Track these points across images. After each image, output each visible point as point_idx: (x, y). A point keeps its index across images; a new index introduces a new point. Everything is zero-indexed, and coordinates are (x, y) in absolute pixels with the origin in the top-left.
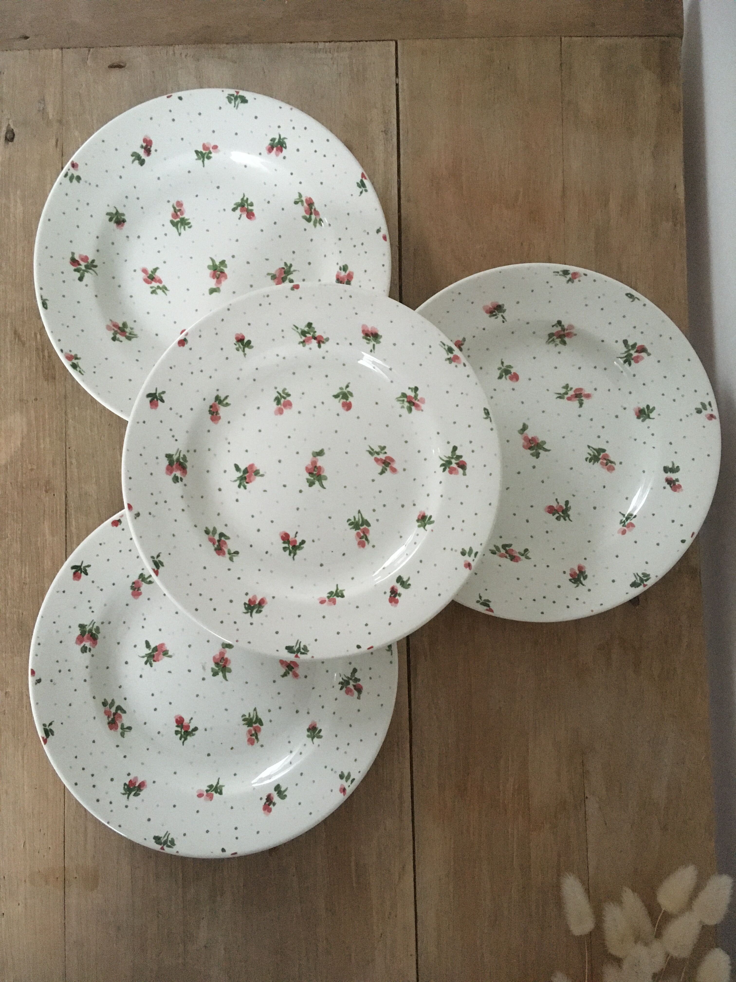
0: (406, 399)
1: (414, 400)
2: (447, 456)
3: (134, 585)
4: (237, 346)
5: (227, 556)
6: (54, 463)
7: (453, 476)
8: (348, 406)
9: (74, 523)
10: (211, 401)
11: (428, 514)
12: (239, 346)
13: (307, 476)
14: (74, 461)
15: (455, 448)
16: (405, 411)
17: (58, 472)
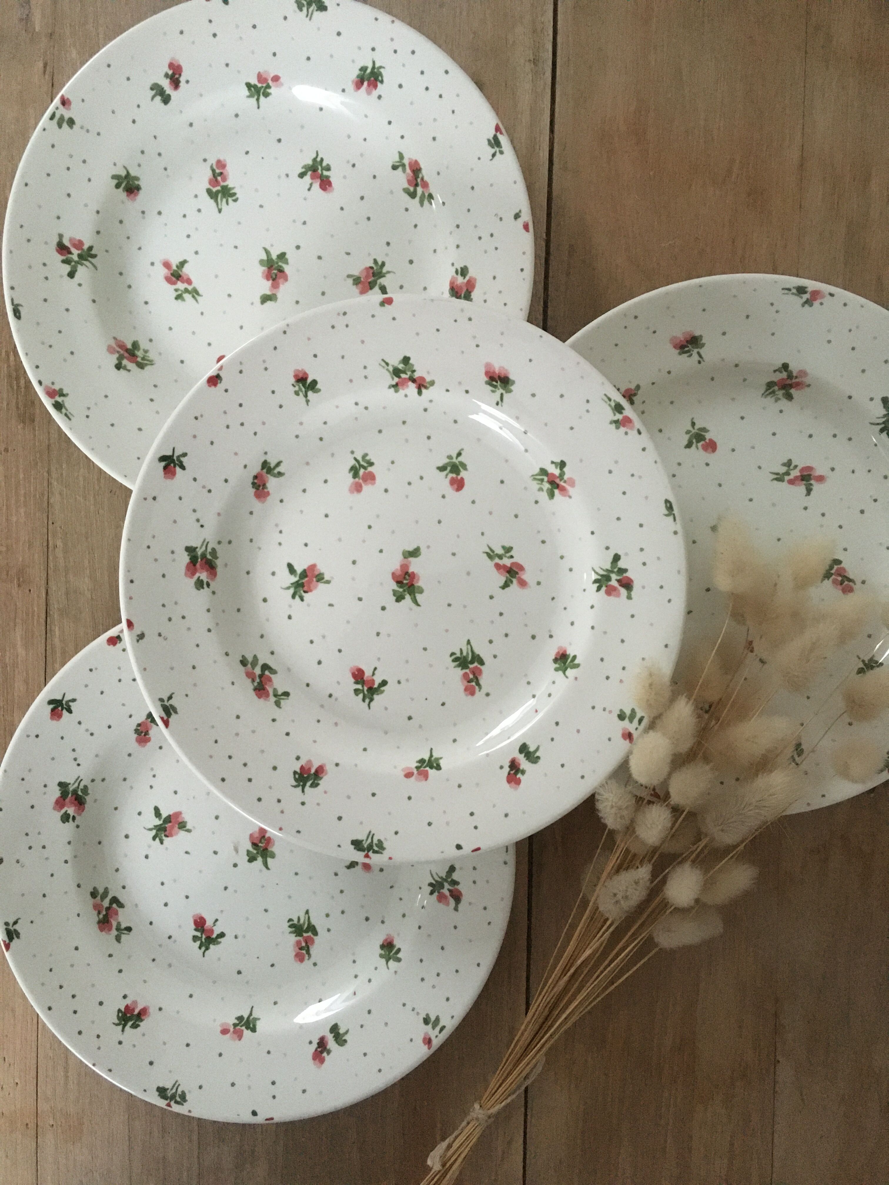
0: (546, 479)
1: (557, 481)
2: (604, 568)
3: (139, 728)
4: (297, 388)
5: (272, 699)
6: (31, 546)
7: (612, 598)
8: (459, 485)
9: (57, 633)
10: (256, 469)
11: (571, 652)
12: (300, 389)
13: (394, 586)
14: (59, 543)
15: (617, 558)
16: (544, 496)
17: (36, 556)
